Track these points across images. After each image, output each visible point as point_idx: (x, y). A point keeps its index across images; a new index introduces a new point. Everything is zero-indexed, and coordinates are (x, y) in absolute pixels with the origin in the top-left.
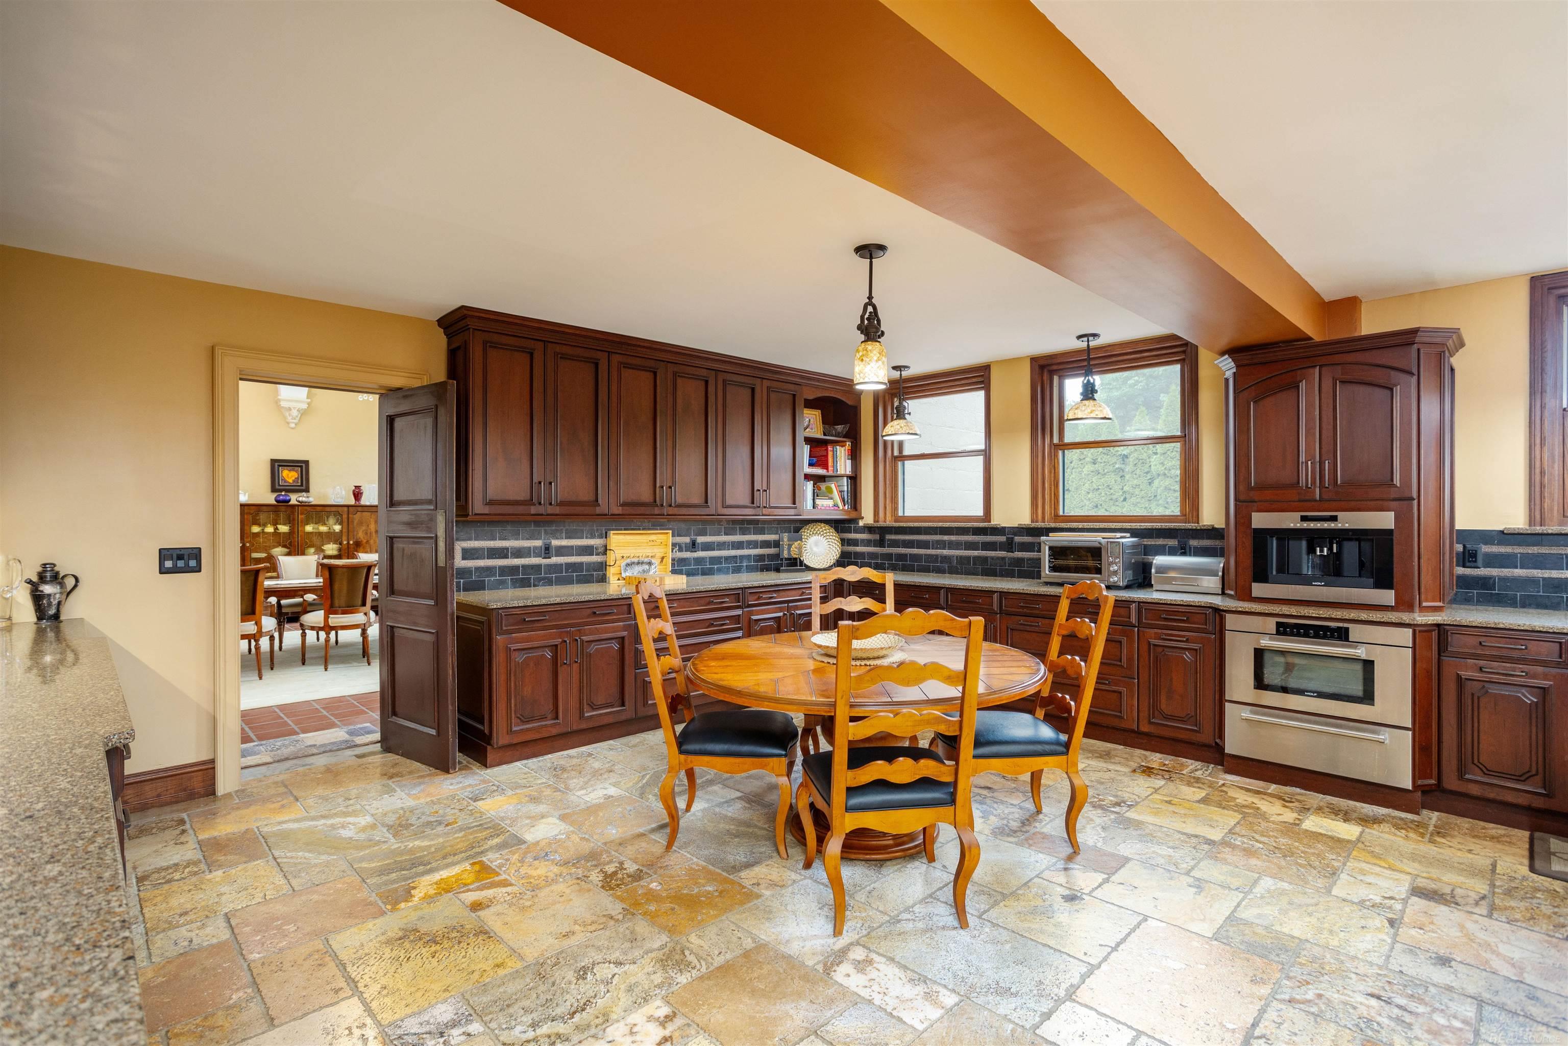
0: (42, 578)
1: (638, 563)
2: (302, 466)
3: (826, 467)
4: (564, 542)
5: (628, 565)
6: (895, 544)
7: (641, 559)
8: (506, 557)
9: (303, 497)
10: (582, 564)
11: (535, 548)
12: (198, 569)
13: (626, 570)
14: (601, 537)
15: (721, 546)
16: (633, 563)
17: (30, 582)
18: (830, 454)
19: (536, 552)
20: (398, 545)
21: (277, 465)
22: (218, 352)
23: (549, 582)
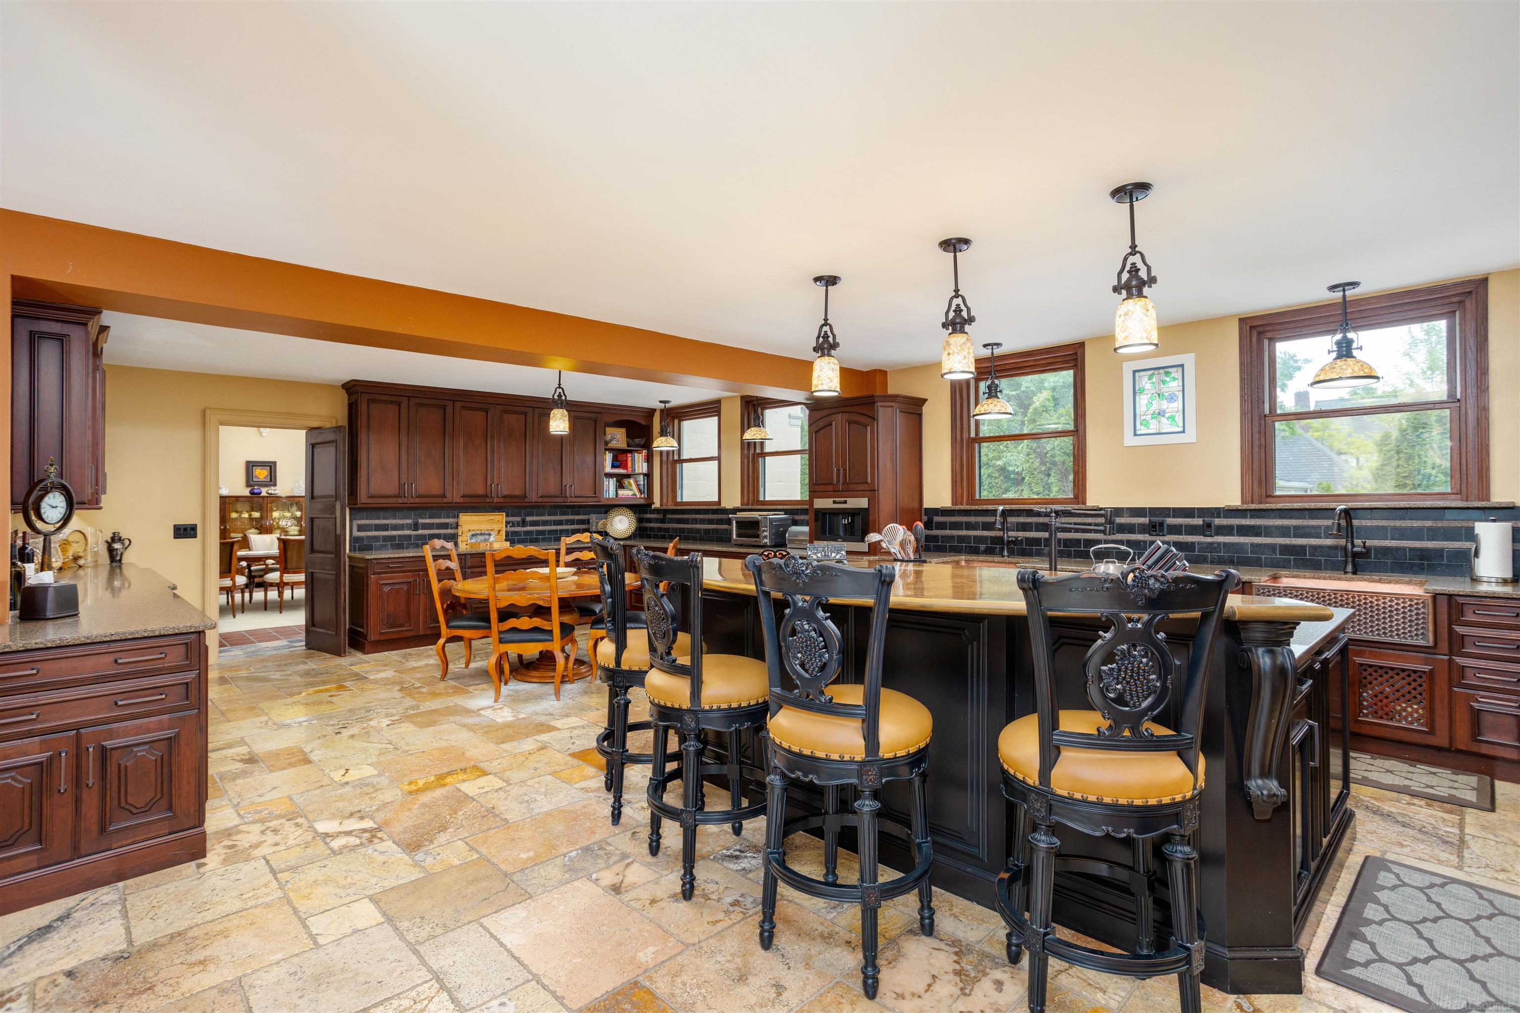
0: (113, 540)
1: (481, 534)
2: (271, 466)
3: (626, 467)
4: (428, 521)
5: (473, 535)
6: (672, 521)
7: (483, 532)
8: (387, 530)
9: (272, 490)
10: (440, 534)
11: (407, 524)
12: (195, 536)
13: (471, 539)
14: (454, 517)
15: (545, 523)
16: (477, 534)
17: (107, 542)
18: (629, 459)
19: (408, 527)
20: (316, 522)
21: (250, 466)
22: (208, 412)
23: (417, 546)
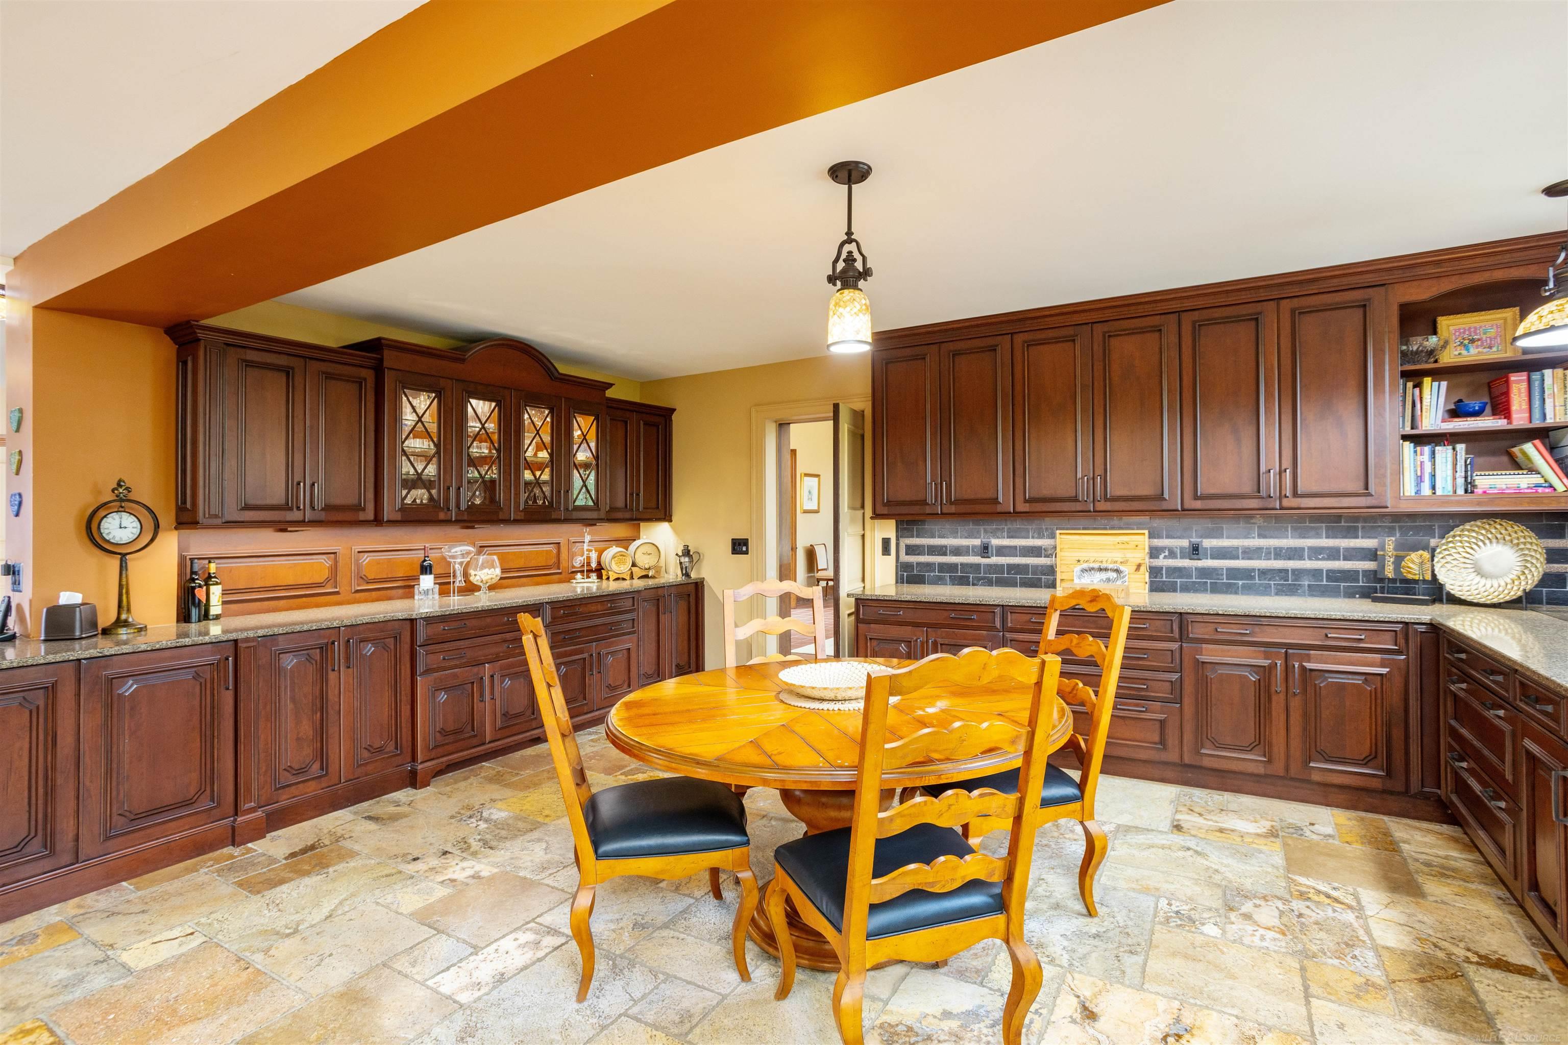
1: (1100, 570)
3: (1505, 413)
4: (1006, 542)
5: (1084, 571)
7: (1104, 565)
8: (945, 554)
10: (1027, 566)
11: (974, 547)
12: (747, 553)
13: (1079, 576)
14: (1047, 536)
16: (1093, 569)
17: (677, 555)
18: (1518, 388)
19: (975, 551)
22: (753, 410)
23: (989, 583)
